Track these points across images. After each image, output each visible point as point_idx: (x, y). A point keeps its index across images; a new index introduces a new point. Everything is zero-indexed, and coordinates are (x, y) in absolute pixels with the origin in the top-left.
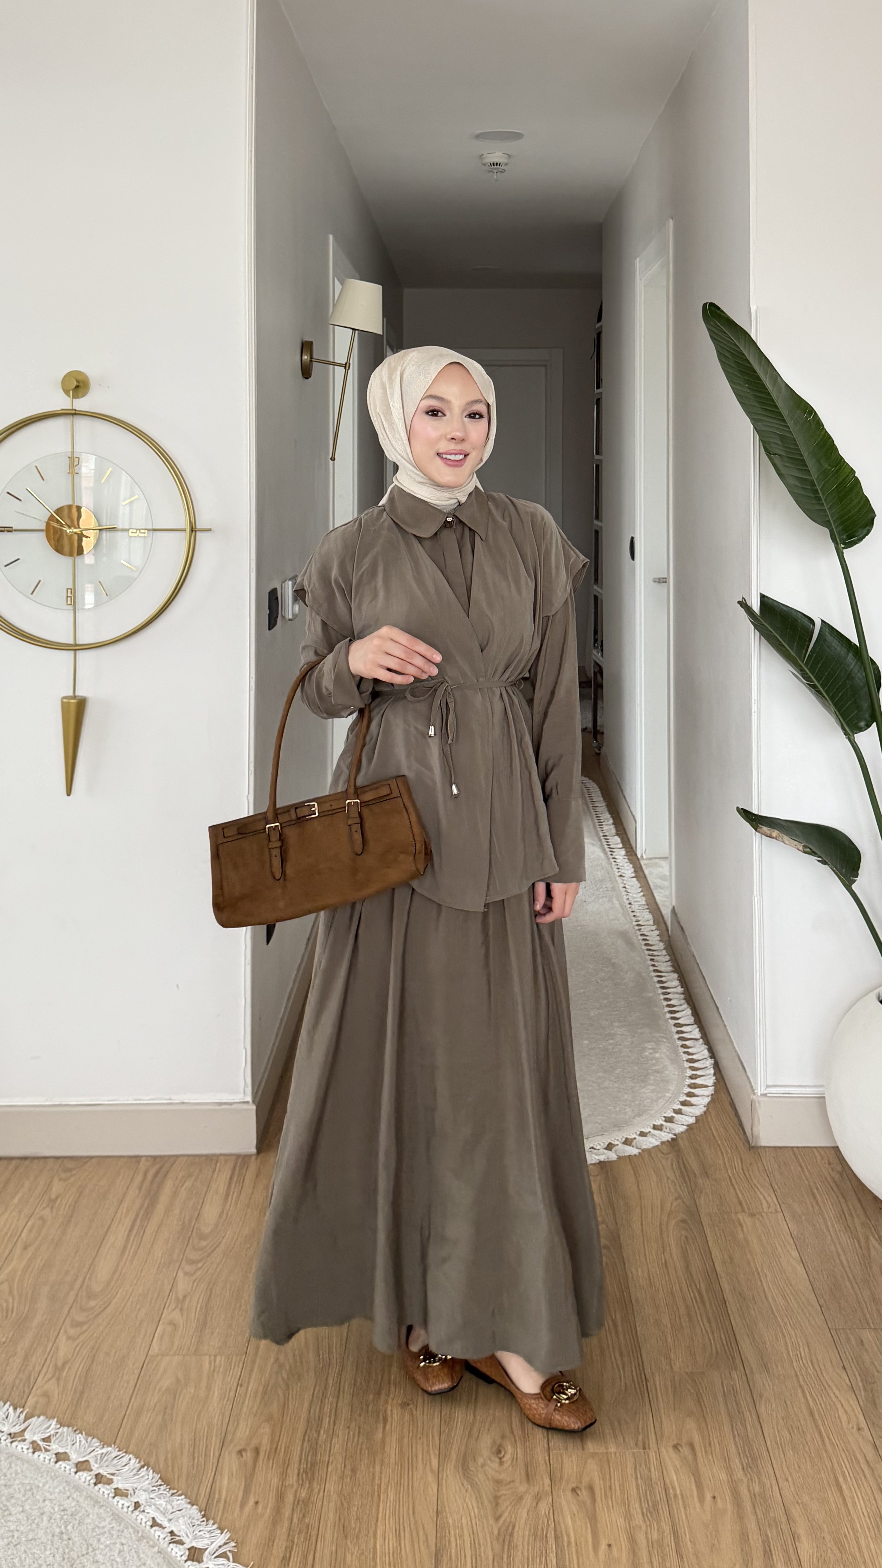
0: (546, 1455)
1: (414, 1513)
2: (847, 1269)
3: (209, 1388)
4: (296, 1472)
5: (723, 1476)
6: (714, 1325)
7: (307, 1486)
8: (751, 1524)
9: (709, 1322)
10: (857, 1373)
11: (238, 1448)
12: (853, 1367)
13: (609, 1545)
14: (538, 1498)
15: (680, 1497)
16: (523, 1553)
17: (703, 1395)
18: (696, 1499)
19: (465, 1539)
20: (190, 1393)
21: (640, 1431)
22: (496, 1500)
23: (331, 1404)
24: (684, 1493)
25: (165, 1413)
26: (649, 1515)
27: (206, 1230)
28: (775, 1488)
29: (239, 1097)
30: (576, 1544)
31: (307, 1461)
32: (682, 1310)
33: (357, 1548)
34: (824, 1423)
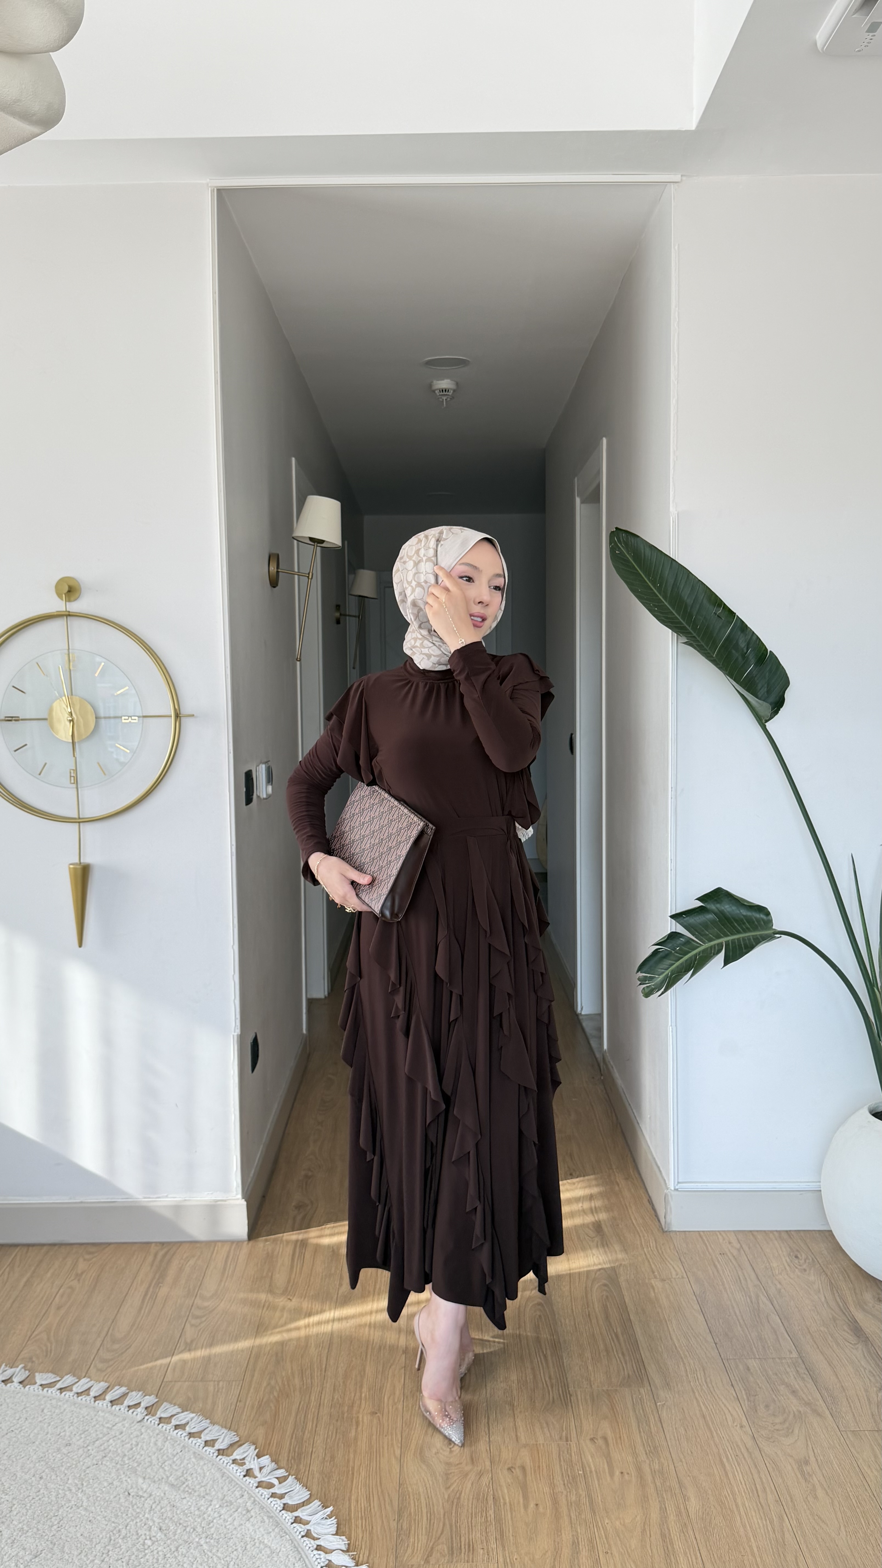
1: (381, 1485)
2: (740, 1318)
5: (630, 1458)
6: (627, 1358)
8: (651, 1491)
10: (742, 1389)
12: (740, 1385)
15: (594, 1473)
17: (616, 1405)
19: (422, 1501)
21: (564, 1429)
22: (447, 1476)
23: (314, 1414)
24: (598, 1471)
26: (569, 1485)
27: (207, 1295)
28: (672, 1467)
29: (231, 1196)
30: (510, 1505)
31: (295, 1452)
32: (602, 1347)
34: (713, 1423)
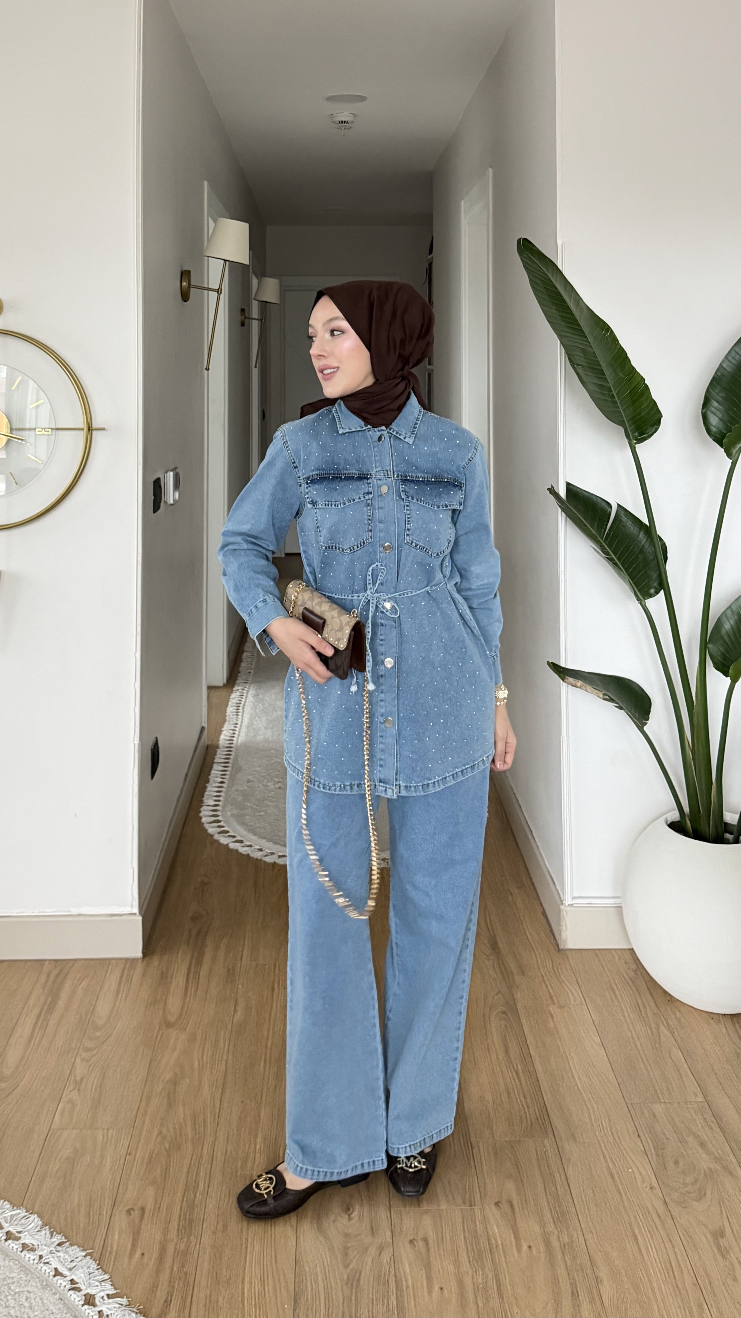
0: (388, 1211)
1: (276, 1262)
2: (642, 1053)
3: (102, 1157)
4: (176, 1227)
5: (537, 1229)
7: (185, 1239)
8: (561, 1270)
9: (525, 1097)
10: (649, 1140)
11: (127, 1208)
12: (646, 1135)
13: (441, 1289)
14: (381, 1249)
15: (500, 1246)
16: (368, 1295)
17: (521, 1160)
18: (515, 1248)
19: (320, 1284)
20: (87, 1161)
21: (467, 1190)
22: (345, 1252)
23: (206, 1170)
24: (504, 1243)
25: (65, 1178)
26: (475, 1262)
27: (100, 1023)
28: (581, 1239)
29: (127, 910)
30: (413, 1288)
31: (186, 1218)
32: (503, 1088)
33: (227, 1293)
34: (621, 1182)
